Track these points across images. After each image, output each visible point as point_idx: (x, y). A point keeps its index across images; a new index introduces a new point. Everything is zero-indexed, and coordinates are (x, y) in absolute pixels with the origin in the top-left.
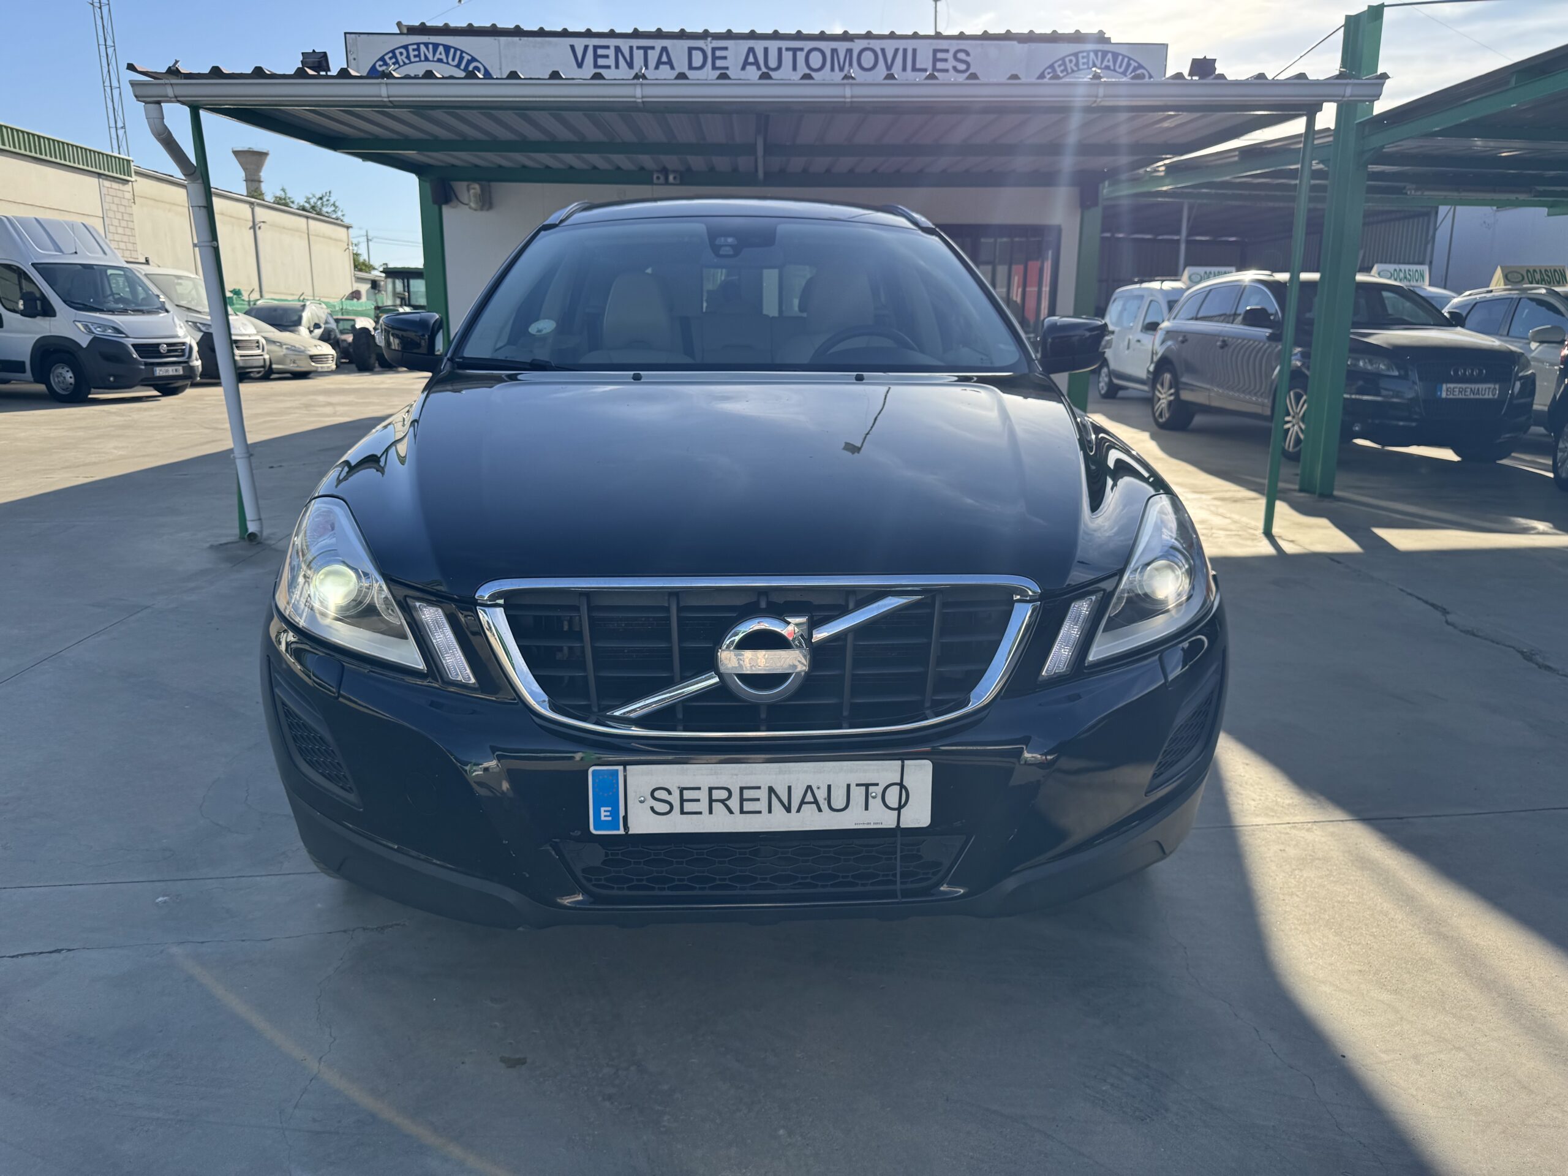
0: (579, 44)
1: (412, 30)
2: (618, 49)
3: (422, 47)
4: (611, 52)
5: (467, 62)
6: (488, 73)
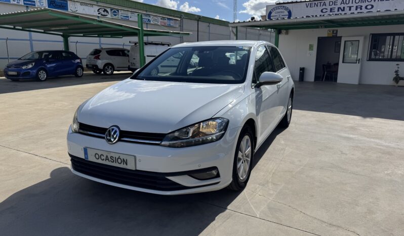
0: (307, 3)
1: (278, 4)
2: (315, 3)
4: (314, 4)
5: (286, 9)
6: (290, 11)
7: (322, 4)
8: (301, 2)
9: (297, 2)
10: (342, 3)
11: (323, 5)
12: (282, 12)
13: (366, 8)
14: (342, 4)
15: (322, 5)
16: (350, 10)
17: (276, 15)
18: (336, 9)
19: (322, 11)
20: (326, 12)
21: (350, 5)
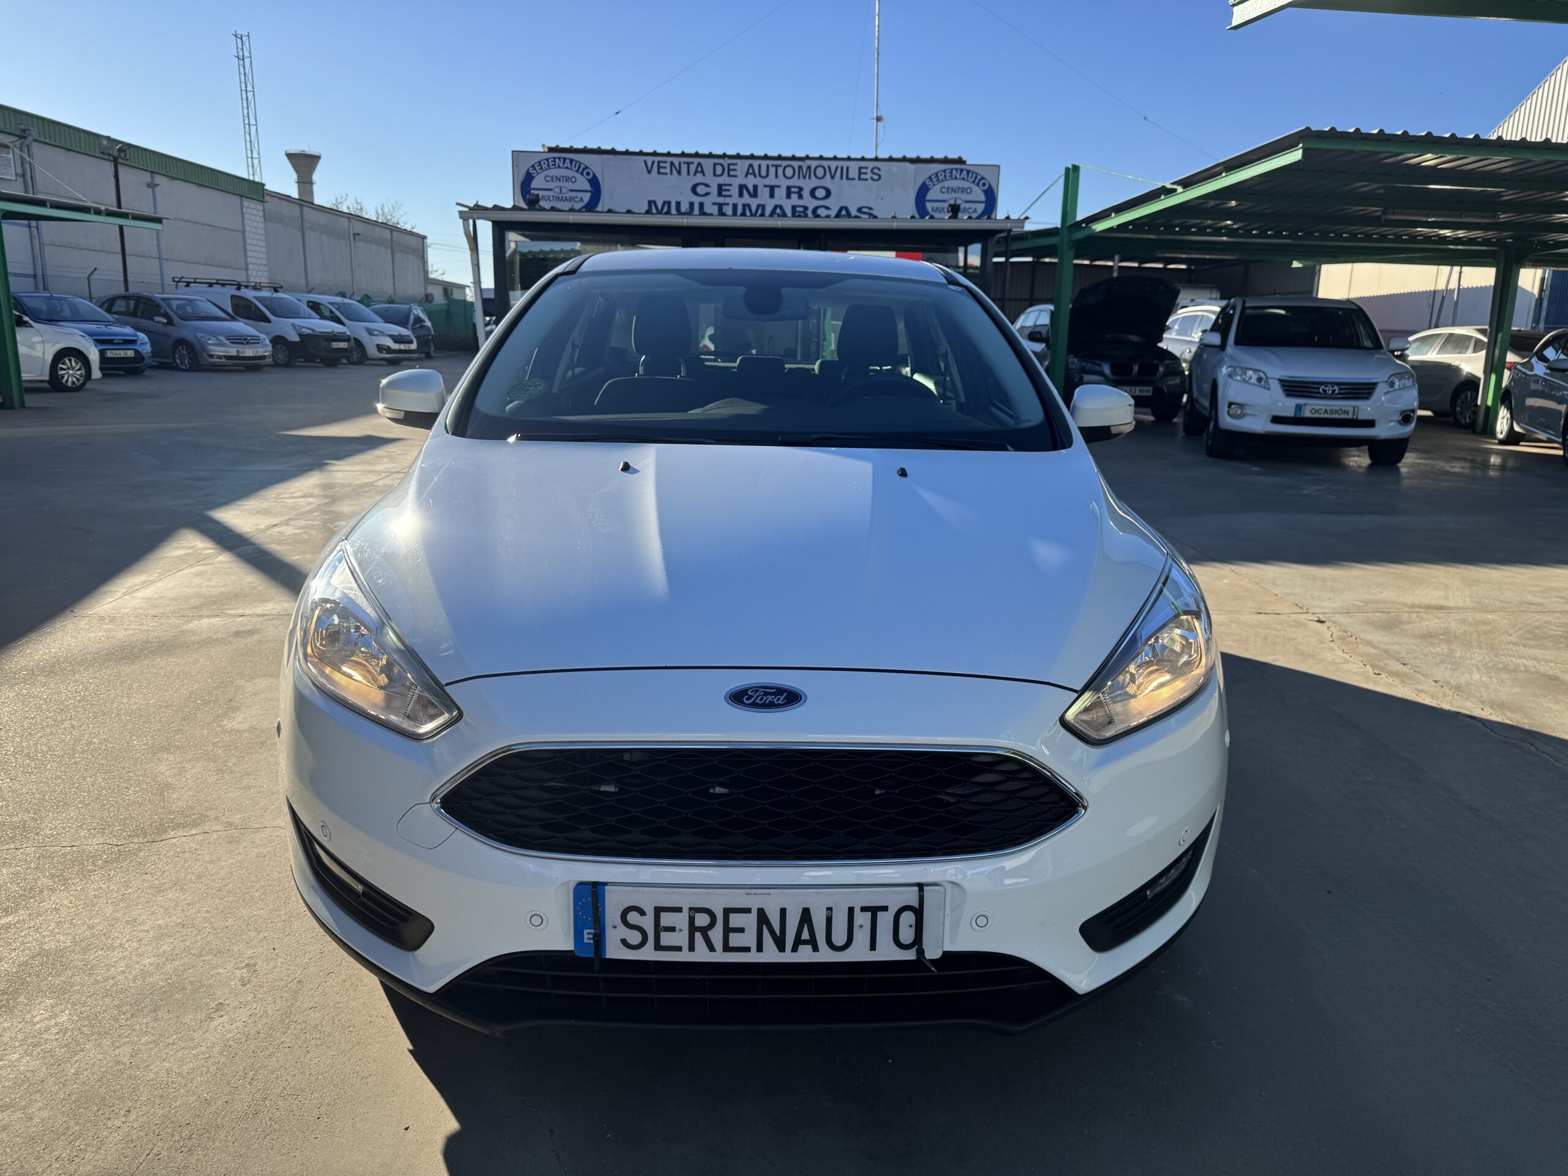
0: (649, 160)
1: (551, 150)
3: (557, 160)
5: (583, 170)
6: (595, 176)
7: (693, 168)
8: (627, 153)
9: (613, 152)
10: (747, 174)
11: (696, 172)
12: (568, 179)
13: (813, 193)
14: (751, 177)
15: (692, 171)
16: (772, 195)
17: (550, 185)
18: (735, 191)
19: (694, 189)
20: (707, 194)
21: (771, 180)
